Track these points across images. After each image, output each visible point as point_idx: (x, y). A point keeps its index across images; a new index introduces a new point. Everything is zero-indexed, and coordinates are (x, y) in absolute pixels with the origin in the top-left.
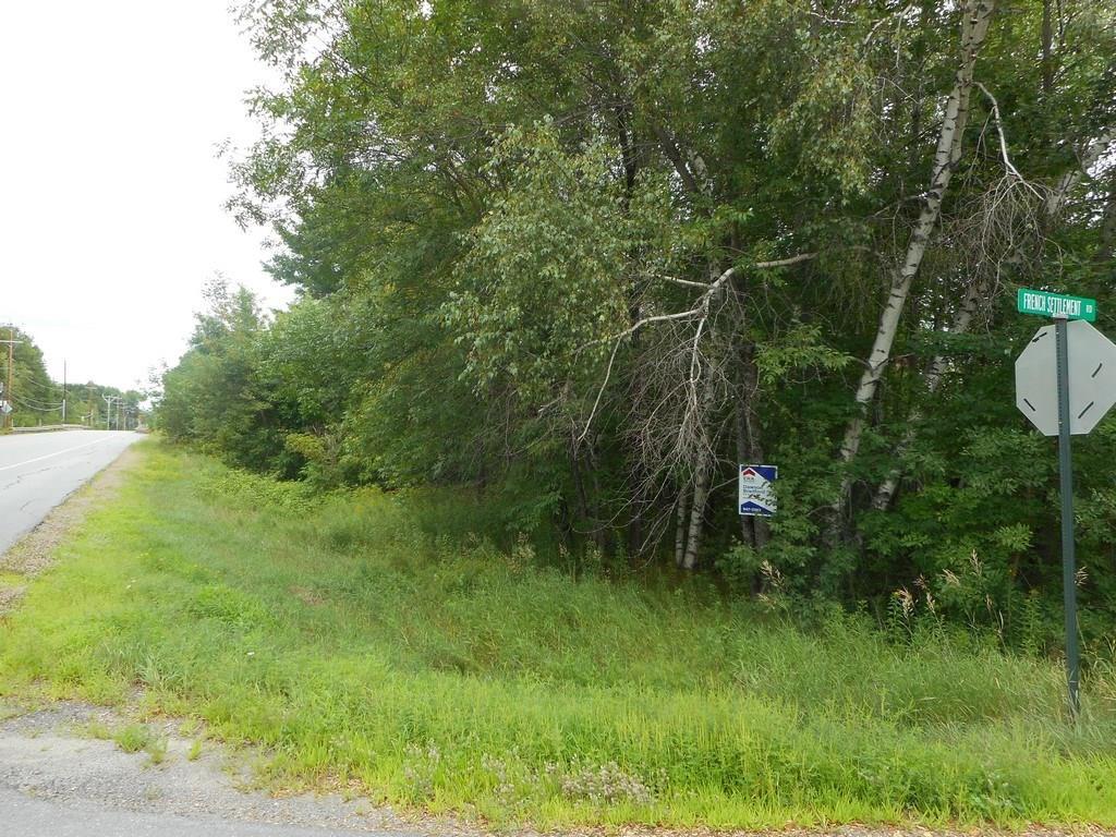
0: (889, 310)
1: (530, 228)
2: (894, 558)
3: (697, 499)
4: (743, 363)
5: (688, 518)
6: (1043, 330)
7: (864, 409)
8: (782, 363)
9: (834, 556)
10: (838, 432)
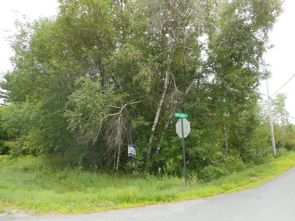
0: (157, 112)
1: (84, 97)
2: (159, 163)
3: (119, 153)
4: (128, 124)
5: (117, 158)
6: (179, 119)
7: (153, 132)
8: (136, 124)
9: (148, 164)
10: (148, 137)
